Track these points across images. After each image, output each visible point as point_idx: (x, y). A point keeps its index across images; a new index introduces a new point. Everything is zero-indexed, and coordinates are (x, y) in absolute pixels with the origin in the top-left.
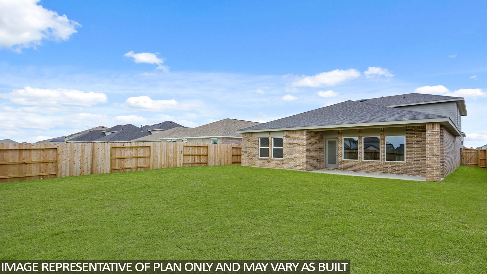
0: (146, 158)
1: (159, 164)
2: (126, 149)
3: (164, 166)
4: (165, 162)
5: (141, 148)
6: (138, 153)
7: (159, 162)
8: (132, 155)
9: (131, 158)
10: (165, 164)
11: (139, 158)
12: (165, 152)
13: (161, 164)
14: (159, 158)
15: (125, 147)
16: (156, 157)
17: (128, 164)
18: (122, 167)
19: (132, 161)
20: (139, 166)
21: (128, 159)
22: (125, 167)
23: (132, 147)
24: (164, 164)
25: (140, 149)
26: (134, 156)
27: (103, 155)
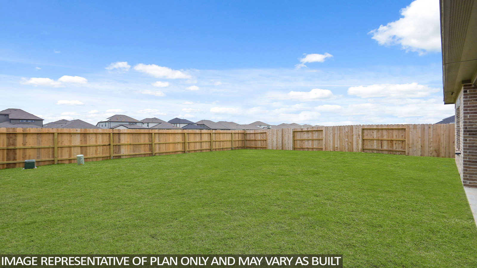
0: (320, 141)
1: (331, 147)
2: (304, 133)
3: (337, 150)
4: (339, 146)
5: (316, 131)
6: (313, 136)
7: (332, 144)
8: (309, 137)
9: (308, 140)
10: (339, 147)
11: (314, 141)
12: (338, 135)
13: (334, 147)
14: (332, 141)
15: (303, 131)
16: (328, 140)
17: (306, 145)
18: (302, 147)
19: (309, 143)
20: (314, 147)
21: (306, 141)
22: (304, 147)
23: (309, 131)
24: (337, 147)
25: (315, 133)
26: (310, 138)
27: (288, 137)
